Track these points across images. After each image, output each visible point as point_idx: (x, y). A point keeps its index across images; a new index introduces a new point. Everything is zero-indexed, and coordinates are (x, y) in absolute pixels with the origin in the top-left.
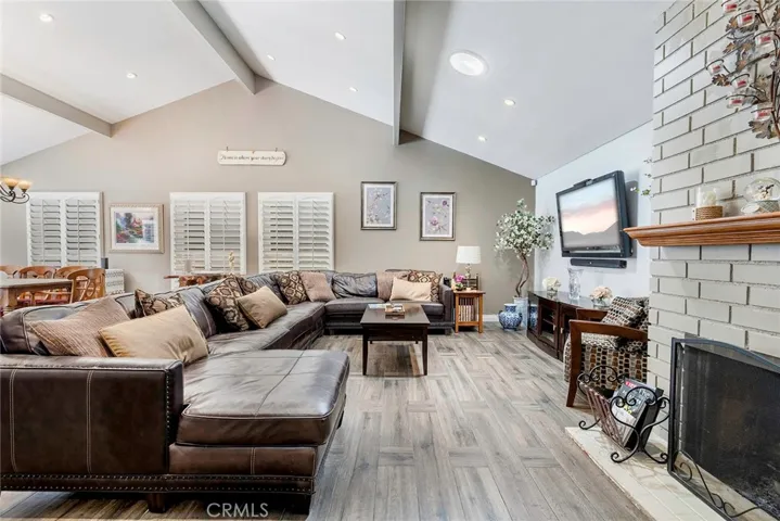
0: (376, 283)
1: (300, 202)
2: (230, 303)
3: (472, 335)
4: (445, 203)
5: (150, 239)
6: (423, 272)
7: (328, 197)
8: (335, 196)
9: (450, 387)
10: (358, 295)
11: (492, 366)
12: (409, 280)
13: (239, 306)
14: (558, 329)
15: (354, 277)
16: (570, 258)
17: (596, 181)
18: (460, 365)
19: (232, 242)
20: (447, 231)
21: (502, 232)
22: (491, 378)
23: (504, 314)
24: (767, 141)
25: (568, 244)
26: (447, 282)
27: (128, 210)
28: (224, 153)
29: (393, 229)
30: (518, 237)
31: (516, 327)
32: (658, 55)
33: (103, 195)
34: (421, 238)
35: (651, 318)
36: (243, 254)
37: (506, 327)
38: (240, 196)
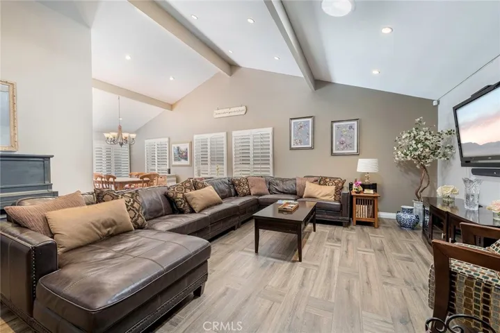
0: (296, 184)
1: (254, 135)
2: (180, 196)
3: (367, 229)
4: (351, 127)
5: (186, 159)
7: (269, 130)
8: (273, 129)
9: (313, 278)
10: (284, 193)
11: (366, 263)
12: (320, 184)
13: (185, 197)
15: (283, 180)
16: (471, 168)
18: (337, 257)
19: (220, 160)
20: (353, 148)
21: (400, 147)
22: (357, 277)
23: (401, 214)
27: (178, 145)
28: (217, 112)
29: (311, 148)
30: (415, 150)
31: (413, 227)
33: (169, 139)
34: (332, 154)
36: (225, 167)
37: (402, 225)
38: (224, 134)
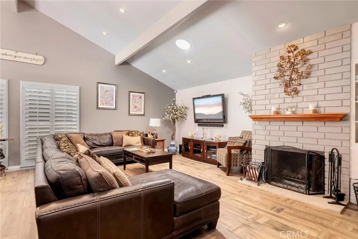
0: (112, 138)
4: (140, 97)
6: (134, 131)
7: (76, 89)
8: (80, 88)
12: (129, 135)
14: (203, 151)
15: (97, 135)
16: (197, 124)
17: (213, 96)
20: (141, 111)
24: (288, 96)
25: (197, 118)
26: (147, 135)
29: (115, 109)
32: (254, 64)
34: (129, 114)
35: (253, 142)
38: (5, 82)
